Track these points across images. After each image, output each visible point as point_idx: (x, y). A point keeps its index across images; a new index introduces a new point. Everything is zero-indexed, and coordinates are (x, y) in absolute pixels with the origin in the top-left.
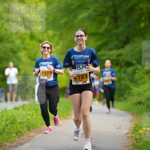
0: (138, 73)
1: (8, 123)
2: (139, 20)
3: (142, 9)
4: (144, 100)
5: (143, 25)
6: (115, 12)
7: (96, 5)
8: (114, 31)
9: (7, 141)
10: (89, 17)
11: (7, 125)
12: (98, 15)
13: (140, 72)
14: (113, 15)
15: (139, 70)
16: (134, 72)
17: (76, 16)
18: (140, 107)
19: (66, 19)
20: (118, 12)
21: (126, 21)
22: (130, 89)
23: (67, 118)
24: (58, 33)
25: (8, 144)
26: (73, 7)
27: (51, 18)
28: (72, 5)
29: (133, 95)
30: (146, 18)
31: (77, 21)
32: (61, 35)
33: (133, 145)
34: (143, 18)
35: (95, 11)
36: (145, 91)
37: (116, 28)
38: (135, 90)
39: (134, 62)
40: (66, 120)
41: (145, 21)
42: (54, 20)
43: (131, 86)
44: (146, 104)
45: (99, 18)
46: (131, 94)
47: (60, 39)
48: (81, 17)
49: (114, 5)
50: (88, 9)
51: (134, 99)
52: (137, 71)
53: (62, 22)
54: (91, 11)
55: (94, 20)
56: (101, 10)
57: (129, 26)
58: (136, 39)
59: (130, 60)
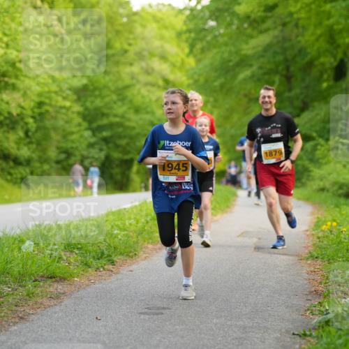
0: (320, 150)
1: (148, 219)
2: (319, 79)
3: (323, 64)
4: (327, 185)
5: (325, 85)
6: (288, 68)
7: (262, 60)
8: (287, 94)
9: (148, 243)
10: (253, 76)
11: (147, 222)
12: (265, 74)
13: (323, 148)
14: (284, 72)
15: (322, 146)
16: (315, 148)
17: (235, 76)
18: (323, 195)
19: (222, 80)
20: (292, 69)
21: (303, 80)
22: (310, 171)
23: (227, 212)
24: (211, 99)
25: (150, 246)
26: (231, 64)
27: (202, 80)
28: (230, 61)
29: (313, 180)
30: (329, 76)
31: (236, 82)
32: (216, 101)
33: (314, 245)
34: (325, 76)
35: (261, 68)
36: (330, 174)
37: (290, 90)
38: (316, 172)
39: (314, 134)
40: (225, 215)
41: (327, 80)
42: (206, 81)
43: (311, 167)
44: (331, 190)
45: (267, 77)
46: (311, 178)
47: (214, 107)
48: (241, 76)
49: (286, 60)
50: (251, 66)
51: (316, 184)
52: (319, 147)
53: (217, 84)
54: (254, 68)
55: (259, 80)
56: (268, 67)
57: (307, 87)
58: (316, 104)
59: (308, 132)
